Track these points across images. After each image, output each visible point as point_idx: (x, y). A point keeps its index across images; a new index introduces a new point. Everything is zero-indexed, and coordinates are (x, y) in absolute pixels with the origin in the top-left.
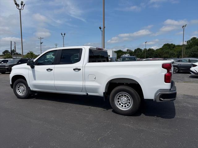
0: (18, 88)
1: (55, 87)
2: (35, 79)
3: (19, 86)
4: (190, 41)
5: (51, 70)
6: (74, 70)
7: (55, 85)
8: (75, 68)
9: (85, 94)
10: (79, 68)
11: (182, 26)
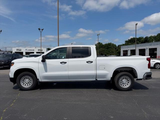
0: (22, 81)
3: (24, 79)
5: (66, 63)
7: (69, 75)
8: (87, 61)
9: (94, 79)
10: (91, 61)
11: (97, 34)
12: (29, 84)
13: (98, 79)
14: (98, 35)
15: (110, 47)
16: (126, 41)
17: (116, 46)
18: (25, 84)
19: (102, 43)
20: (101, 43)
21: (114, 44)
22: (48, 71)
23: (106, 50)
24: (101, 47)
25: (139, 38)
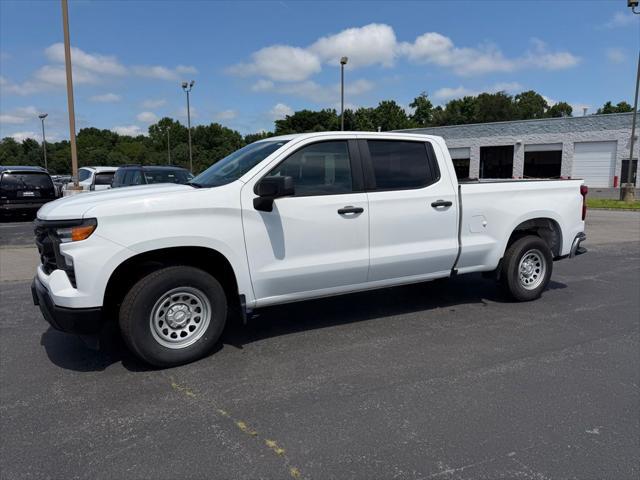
0: (158, 319)
1: (371, 271)
2: (280, 254)
3: (167, 304)
4: (157, 129)
5: (359, 211)
6: (434, 205)
7: (371, 264)
8: (435, 201)
10: (446, 200)
11: (181, 83)
12: (192, 328)
13: (461, 270)
14: (185, 87)
15: (218, 139)
16: (279, 123)
17: (241, 137)
18: (170, 331)
19: (178, 122)
20: (175, 121)
21: (231, 132)
22: (286, 253)
23: (205, 152)
24: (178, 140)
25: (323, 112)
